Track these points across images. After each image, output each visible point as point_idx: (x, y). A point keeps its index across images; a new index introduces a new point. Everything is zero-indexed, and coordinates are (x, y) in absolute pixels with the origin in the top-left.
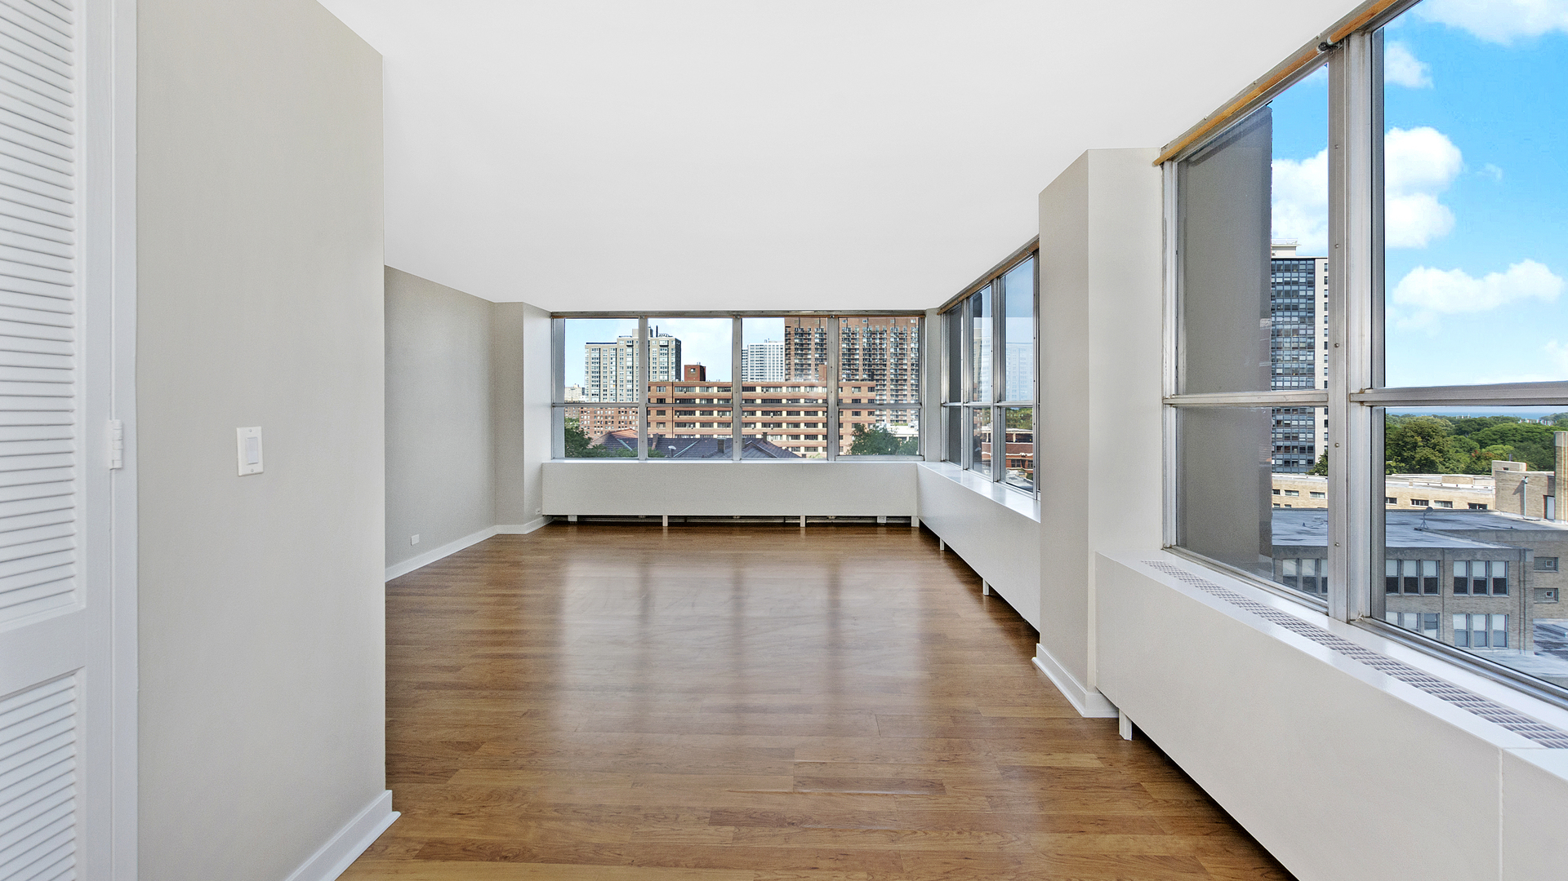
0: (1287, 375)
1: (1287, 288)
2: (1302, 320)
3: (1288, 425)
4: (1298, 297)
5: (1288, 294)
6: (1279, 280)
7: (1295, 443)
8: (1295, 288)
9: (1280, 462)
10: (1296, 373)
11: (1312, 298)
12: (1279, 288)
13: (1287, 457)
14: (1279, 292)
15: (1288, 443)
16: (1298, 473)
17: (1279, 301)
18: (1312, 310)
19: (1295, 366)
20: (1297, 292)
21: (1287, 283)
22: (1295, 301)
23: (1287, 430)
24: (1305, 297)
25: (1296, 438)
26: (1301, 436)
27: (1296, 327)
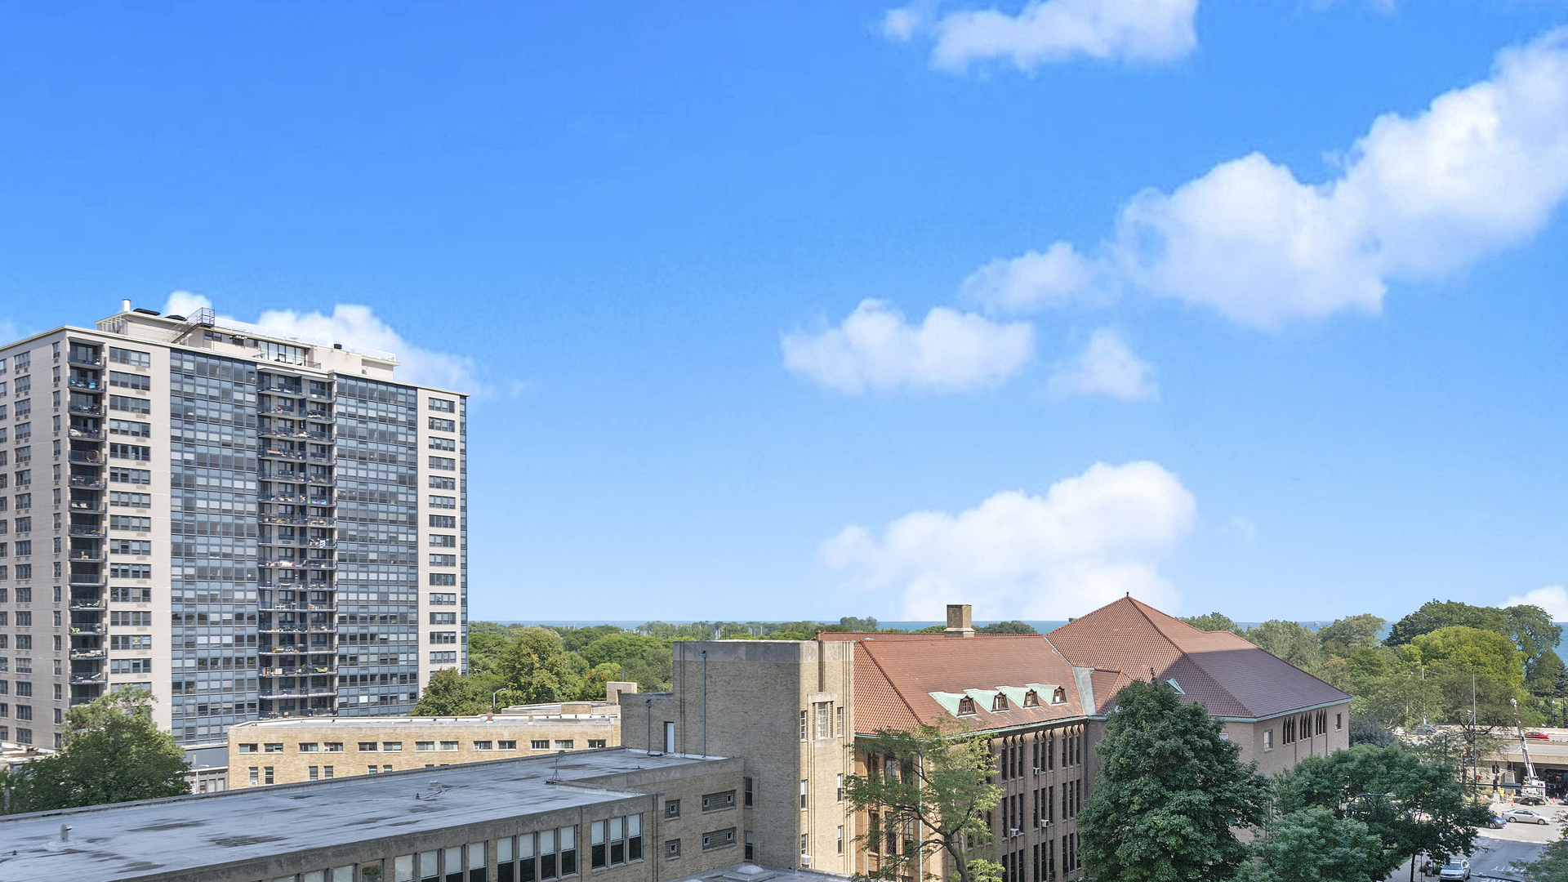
0: (384, 562)
1: (382, 427)
2: (402, 480)
3: (384, 641)
4: (398, 444)
5: (384, 437)
6: (372, 414)
7: (394, 670)
8: (392, 428)
9: (375, 699)
10: (394, 560)
11: (413, 447)
12: (372, 426)
13: (384, 690)
14: (372, 432)
15: (384, 670)
16: (397, 714)
17: (372, 446)
18: (413, 466)
19: (393, 549)
20: (394, 434)
21: (382, 420)
22: (392, 448)
23: (384, 649)
24: (405, 444)
25: (395, 661)
26: (402, 657)
27: (393, 489)
